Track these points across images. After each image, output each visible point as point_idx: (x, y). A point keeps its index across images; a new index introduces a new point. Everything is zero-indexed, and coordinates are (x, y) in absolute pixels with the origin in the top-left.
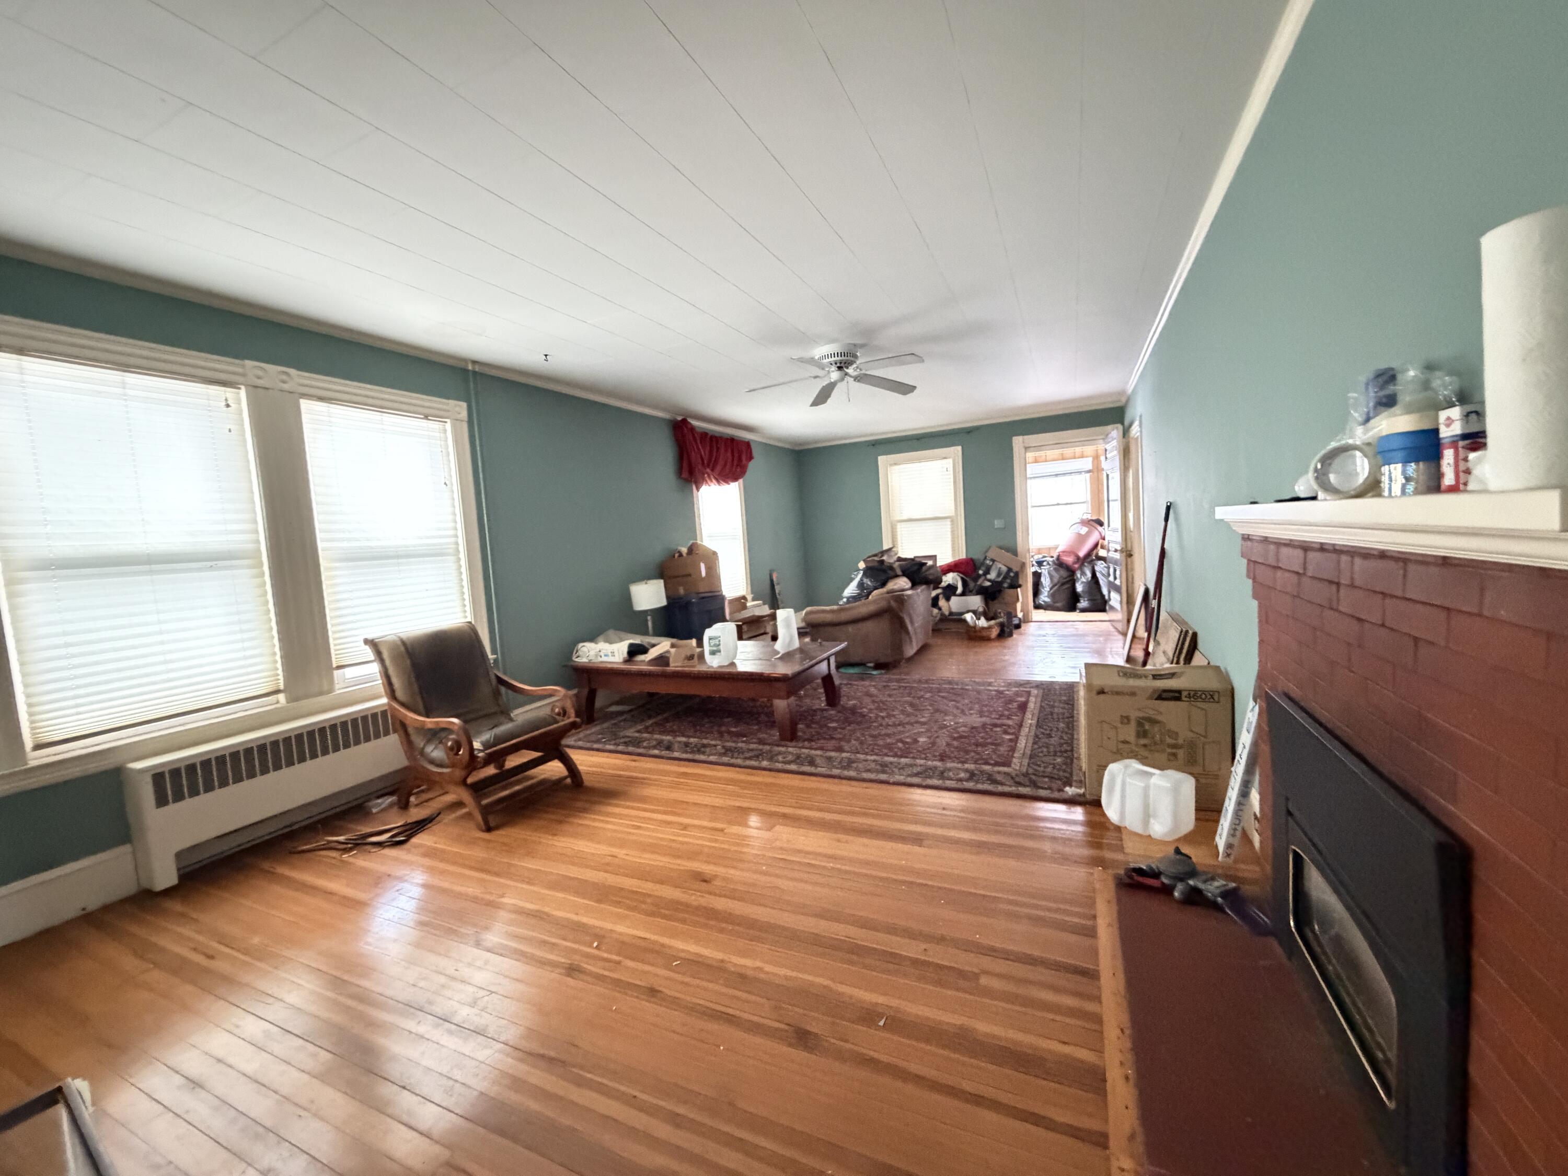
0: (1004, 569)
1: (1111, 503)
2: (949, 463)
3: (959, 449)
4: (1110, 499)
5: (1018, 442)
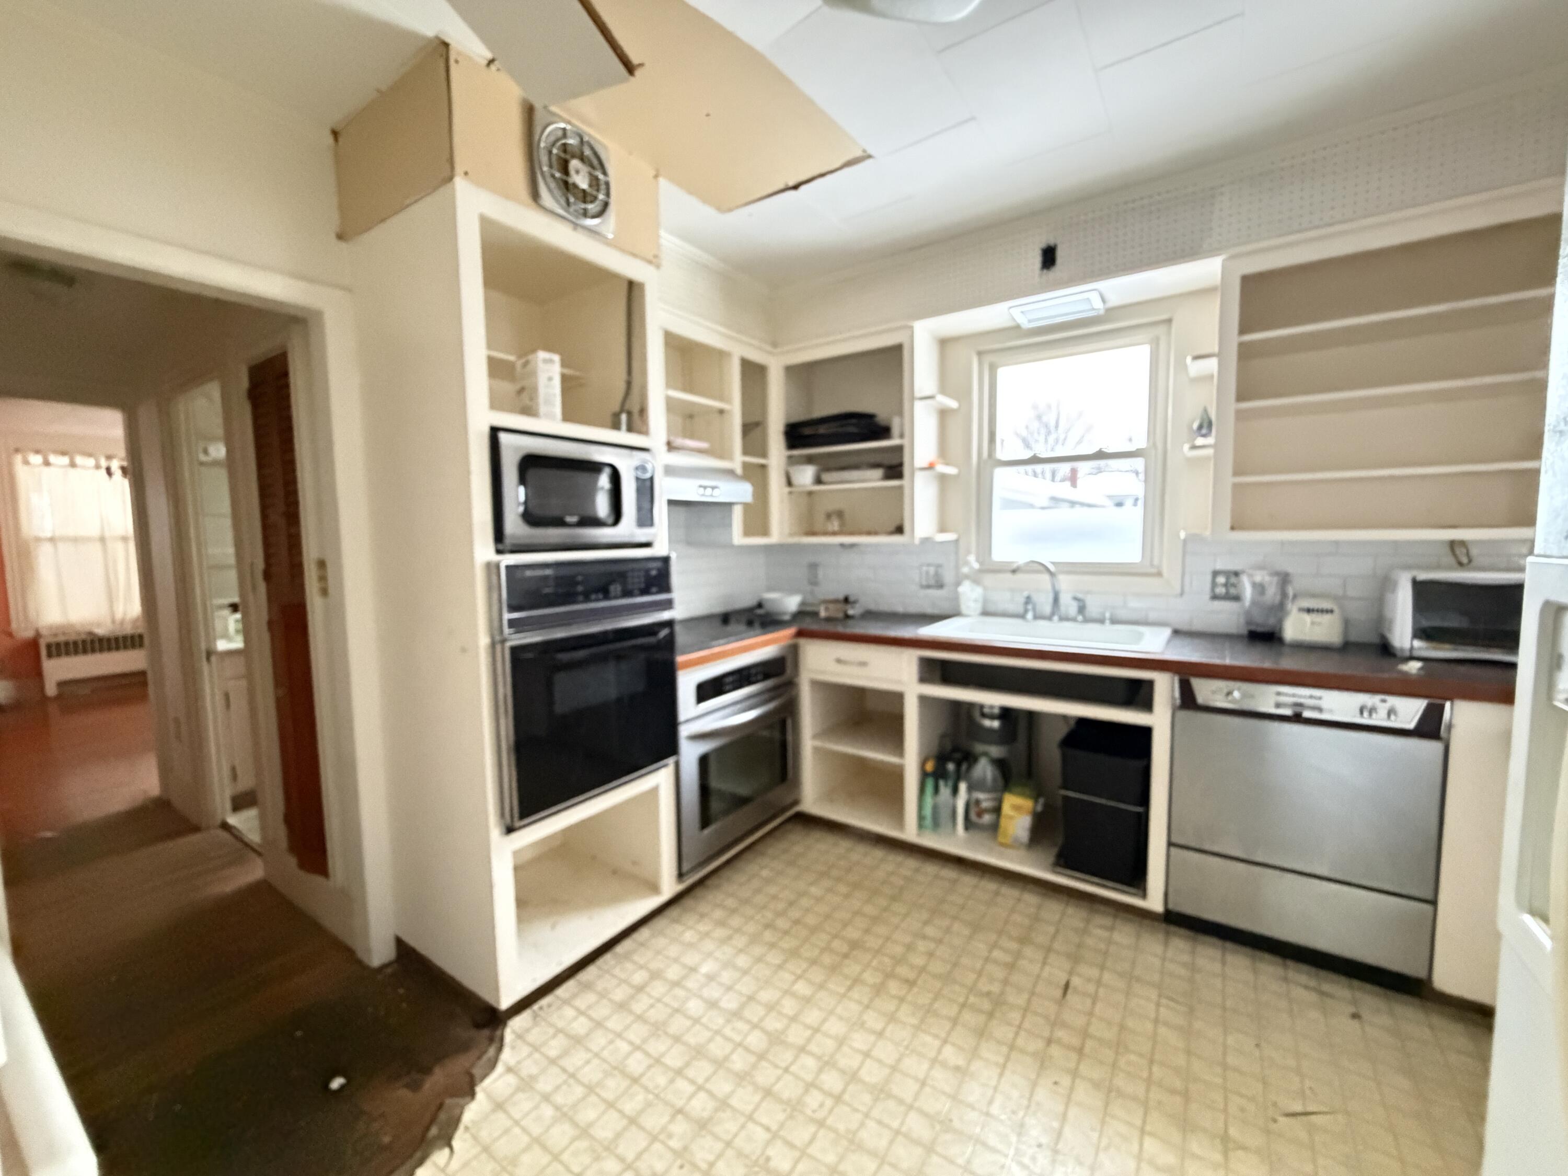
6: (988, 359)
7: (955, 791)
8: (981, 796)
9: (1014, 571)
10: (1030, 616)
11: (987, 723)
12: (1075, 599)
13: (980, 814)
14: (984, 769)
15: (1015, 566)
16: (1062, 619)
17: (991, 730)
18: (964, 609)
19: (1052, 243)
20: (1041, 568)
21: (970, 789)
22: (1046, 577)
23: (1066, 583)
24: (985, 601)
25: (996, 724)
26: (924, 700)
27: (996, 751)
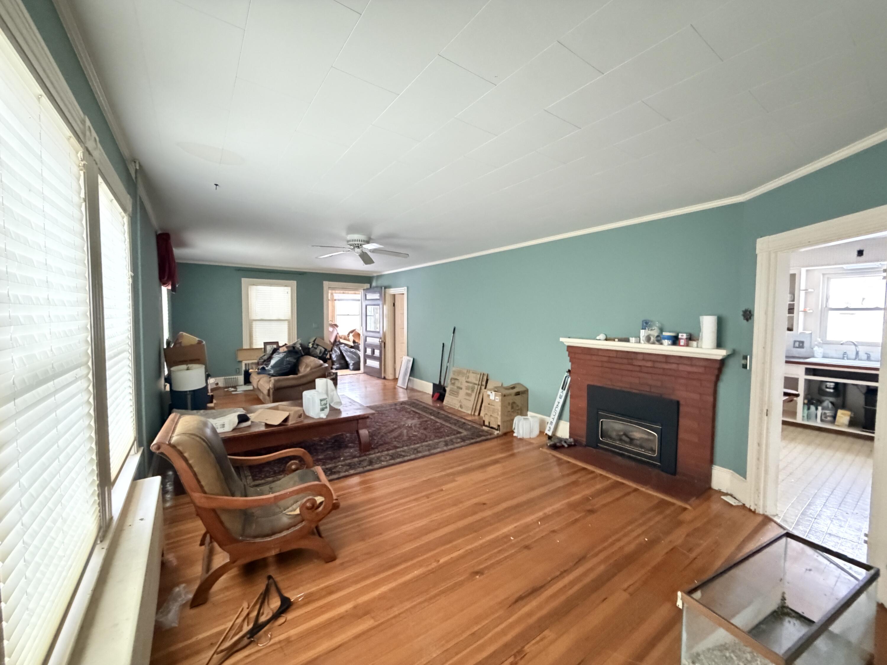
0: (323, 350)
1: (368, 317)
2: (288, 289)
3: (295, 282)
4: (368, 314)
5: (326, 284)
6: (826, 276)
7: (817, 409)
8: (827, 412)
9: (842, 344)
10: (846, 358)
11: (828, 390)
12: (866, 354)
13: (826, 417)
14: (827, 403)
15: (842, 342)
16: (859, 360)
17: (830, 393)
18: (816, 355)
19: (862, 249)
20: (852, 344)
21: (823, 409)
22: (853, 347)
23: (861, 349)
24: (824, 353)
25: (832, 391)
26: (806, 380)
27: (832, 399)
